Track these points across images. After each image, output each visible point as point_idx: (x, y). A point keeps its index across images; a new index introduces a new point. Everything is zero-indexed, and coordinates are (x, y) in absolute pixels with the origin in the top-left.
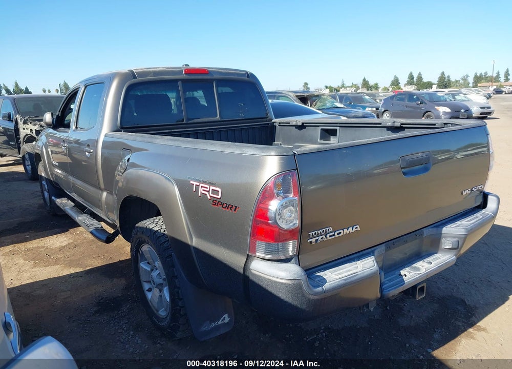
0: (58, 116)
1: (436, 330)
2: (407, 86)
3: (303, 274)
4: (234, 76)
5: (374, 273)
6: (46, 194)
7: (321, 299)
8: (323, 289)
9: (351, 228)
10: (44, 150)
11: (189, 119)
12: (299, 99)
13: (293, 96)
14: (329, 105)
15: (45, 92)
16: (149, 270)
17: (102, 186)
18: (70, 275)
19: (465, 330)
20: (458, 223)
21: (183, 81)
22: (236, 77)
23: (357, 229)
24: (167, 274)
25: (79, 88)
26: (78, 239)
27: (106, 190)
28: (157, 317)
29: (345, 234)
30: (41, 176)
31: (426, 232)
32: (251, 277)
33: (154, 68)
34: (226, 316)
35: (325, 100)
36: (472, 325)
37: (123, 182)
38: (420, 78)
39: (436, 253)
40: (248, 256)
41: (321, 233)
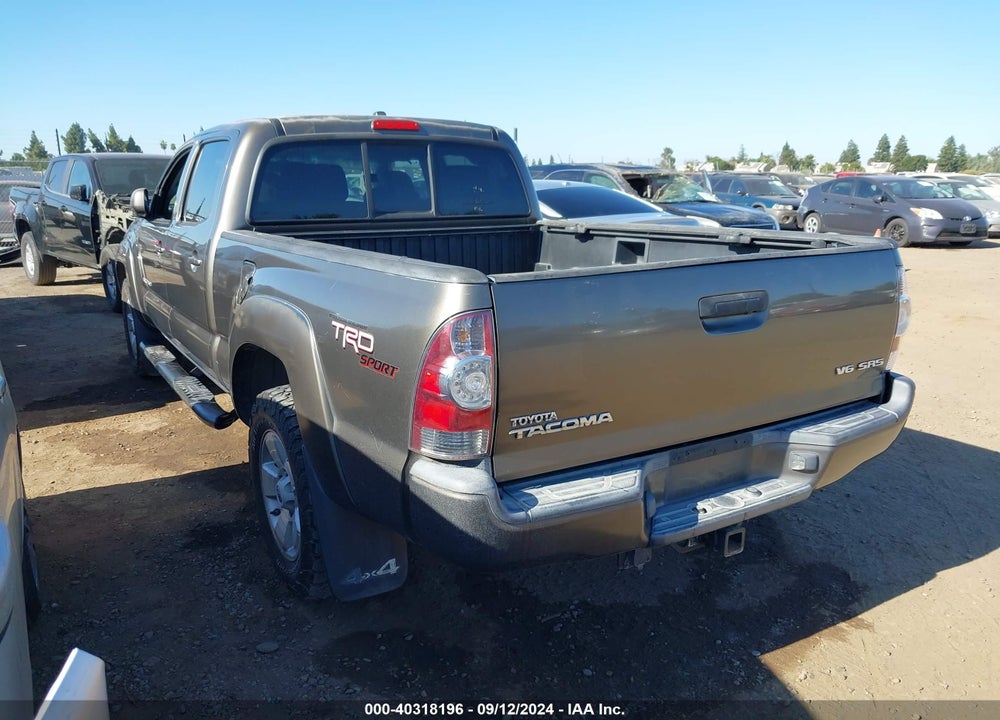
0: (156, 196)
1: (779, 620)
2: (874, 163)
3: (491, 485)
4: (469, 135)
5: (631, 498)
6: (133, 338)
7: (524, 533)
8: (528, 515)
9: (595, 417)
10: (131, 258)
11: (376, 213)
12: (629, 181)
13: (616, 176)
14: (688, 196)
15: (164, 147)
16: (276, 476)
17: (214, 326)
18: (152, 482)
19: (833, 624)
20: (825, 425)
21: (370, 142)
22: (471, 138)
23: (606, 420)
24: (297, 484)
25: (190, 148)
26: (178, 421)
27: (219, 332)
28: (284, 560)
29: (582, 425)
30: (126, 304)
31: (758, 437)
32: (412, 488)
33: (317, 117)
34: (392, 562)
35: (681, 185)
36: (847, 616)
37: (242, 319)
38: (902, 147)
39: (777, 478)
40: (410, 452)
41: (534, 420)
